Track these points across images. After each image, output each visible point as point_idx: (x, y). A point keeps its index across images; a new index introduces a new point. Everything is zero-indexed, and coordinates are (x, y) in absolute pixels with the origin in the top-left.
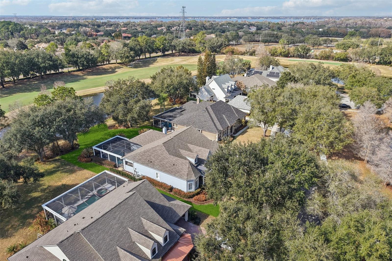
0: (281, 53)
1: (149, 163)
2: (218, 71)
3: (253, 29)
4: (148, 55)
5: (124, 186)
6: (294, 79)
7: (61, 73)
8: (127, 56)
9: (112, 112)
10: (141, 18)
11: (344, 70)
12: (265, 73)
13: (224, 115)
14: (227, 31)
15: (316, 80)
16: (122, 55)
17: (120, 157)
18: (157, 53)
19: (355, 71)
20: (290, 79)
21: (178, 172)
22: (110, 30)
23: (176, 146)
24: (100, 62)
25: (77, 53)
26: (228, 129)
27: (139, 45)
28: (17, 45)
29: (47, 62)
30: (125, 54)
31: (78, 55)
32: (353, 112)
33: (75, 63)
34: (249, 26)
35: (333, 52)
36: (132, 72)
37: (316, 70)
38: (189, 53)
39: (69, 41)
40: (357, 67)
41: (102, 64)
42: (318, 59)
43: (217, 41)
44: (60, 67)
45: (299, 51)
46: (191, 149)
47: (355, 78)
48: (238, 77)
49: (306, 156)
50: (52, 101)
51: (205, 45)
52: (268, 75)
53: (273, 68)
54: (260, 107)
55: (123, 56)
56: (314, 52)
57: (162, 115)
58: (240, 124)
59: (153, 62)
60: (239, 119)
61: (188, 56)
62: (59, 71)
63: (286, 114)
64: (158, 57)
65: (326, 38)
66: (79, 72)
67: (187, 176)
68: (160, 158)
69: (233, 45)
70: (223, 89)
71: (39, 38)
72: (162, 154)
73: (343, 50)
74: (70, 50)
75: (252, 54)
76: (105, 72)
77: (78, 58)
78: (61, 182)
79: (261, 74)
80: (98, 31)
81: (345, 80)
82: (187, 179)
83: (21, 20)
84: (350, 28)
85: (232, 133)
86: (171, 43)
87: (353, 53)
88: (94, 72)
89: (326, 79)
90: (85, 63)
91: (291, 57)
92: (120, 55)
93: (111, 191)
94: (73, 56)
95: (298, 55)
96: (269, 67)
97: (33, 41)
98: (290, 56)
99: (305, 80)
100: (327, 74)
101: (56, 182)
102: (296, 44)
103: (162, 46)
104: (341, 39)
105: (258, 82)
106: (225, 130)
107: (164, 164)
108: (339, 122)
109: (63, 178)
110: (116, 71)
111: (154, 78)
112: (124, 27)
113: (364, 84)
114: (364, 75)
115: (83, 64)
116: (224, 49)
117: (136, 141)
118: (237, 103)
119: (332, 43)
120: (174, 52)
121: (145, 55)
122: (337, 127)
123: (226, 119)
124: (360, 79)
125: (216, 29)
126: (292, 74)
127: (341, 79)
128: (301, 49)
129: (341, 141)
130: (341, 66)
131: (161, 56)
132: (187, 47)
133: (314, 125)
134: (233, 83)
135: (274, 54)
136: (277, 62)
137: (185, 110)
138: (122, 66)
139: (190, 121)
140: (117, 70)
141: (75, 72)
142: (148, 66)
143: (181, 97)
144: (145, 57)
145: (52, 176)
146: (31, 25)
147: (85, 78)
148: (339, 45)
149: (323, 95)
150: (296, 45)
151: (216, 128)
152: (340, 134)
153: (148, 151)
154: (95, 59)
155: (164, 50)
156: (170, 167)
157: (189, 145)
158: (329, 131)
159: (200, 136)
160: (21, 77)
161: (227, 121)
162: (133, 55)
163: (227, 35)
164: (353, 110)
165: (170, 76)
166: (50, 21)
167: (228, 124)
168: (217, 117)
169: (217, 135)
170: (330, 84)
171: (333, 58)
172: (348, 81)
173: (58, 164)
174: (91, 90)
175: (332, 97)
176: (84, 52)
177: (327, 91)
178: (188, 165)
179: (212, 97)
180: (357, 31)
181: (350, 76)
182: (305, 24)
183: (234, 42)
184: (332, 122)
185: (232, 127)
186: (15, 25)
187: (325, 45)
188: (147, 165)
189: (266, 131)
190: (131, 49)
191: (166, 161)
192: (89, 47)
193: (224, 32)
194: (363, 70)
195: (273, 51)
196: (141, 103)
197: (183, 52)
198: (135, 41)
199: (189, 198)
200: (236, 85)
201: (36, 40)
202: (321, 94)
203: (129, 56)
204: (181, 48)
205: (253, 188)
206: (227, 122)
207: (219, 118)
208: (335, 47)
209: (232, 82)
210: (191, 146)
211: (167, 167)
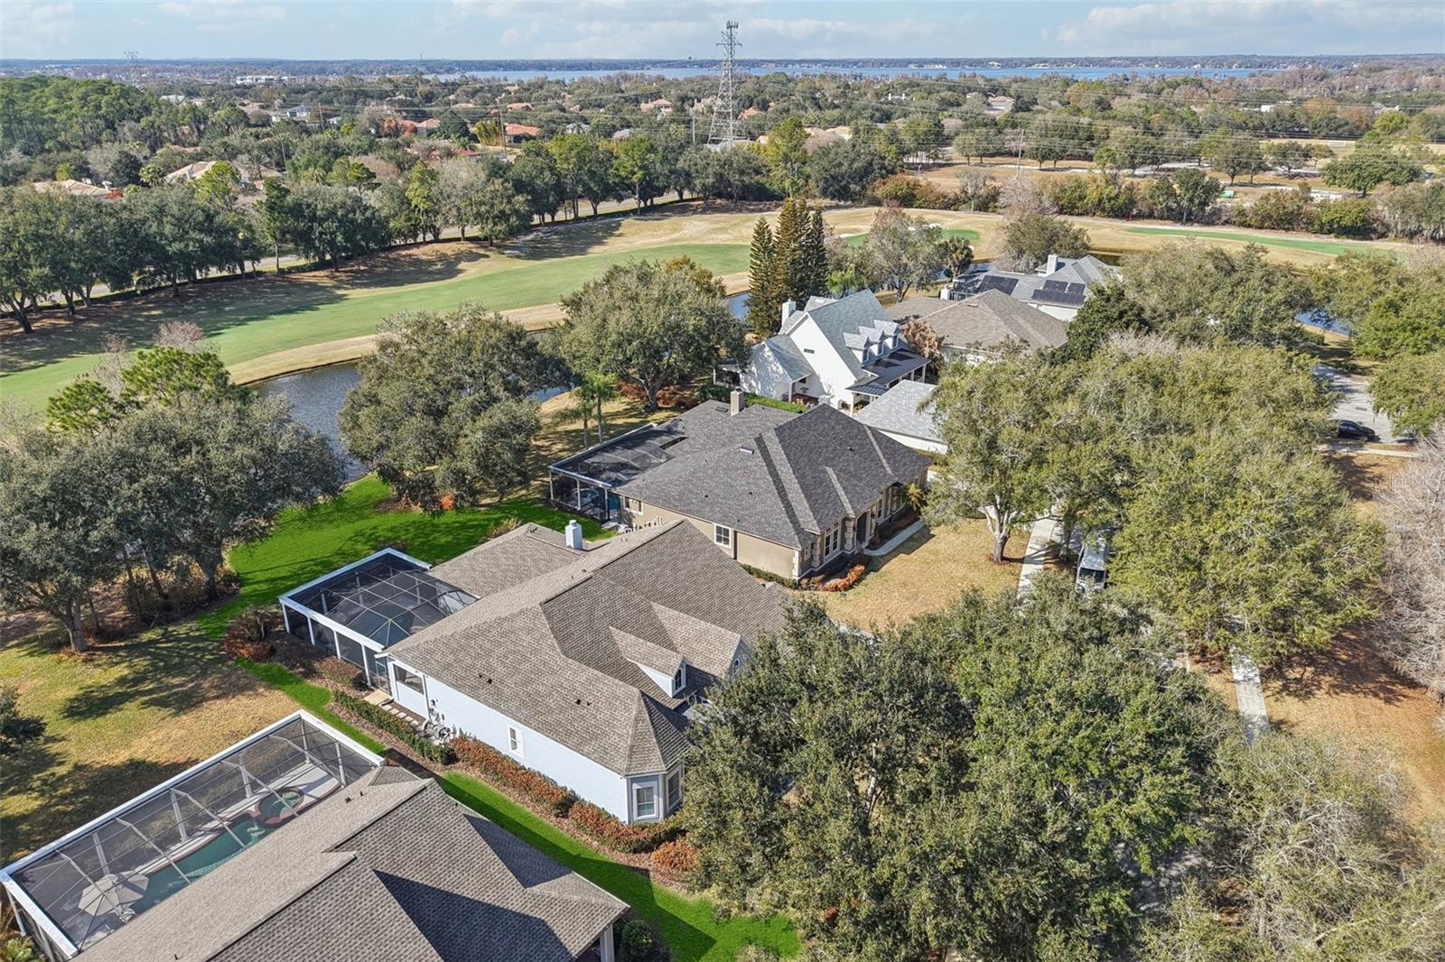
0: (1100, 200)
1: (482, 686)
2: (836, 276)
3: (1002, 107)
4: (585, 209)
5: (348, 800)
6: (1139, 315)
7: (249, 275)
8: (502, 212)
9: (381, 447)
10: (589, 66)
11: (1352, 279)
12: (1027, 284)
13: (830, 470)
14: (899, 113)
15: (1232, 319)
16: (483, 209)
17: (376, 646)
18: (620, 199)
19: (1400, 284)
20: (1121, 314)
21: (594, 737)
22: (467, 112)
23: (598, 613)
24: (400, 234)
25: (310, 201)
26: (844, 529)
27: (552, 169)
28: (114, 169)
29: (194, 235)
30: (492, 205)
31: (315, 209)
32: (1387, 457)
33: (303, 240)
34: (987, 96)
35: (1312, 199)
36: (517, 272)
37: (1236, 276)
38: (743, 198)
39: (304, 152)
40: (1409, 267)
41: (411, 241)
42: (1249, 226)
43: (853, 156)
44: (247, 252)
45: (1170, 193)
46: (667, 625)
47: (1397, 312)
48: (916, 301)
49: (1144, 711)
50: (120, 407)
51: (807, 169)
52: (1037, 295)
53: (1059, 266)
54: (975, 445)
55: (488, 212)
56: (1234, 197)
57: (589, 461)
58: (902, 505)
59: (605, 237)
60: (897, 484)
61: (740, 211)
62: (242, 268)
63: (1084, 477)
64: (625, 214)
65: (1284, 141)
66: (322, 273)
67: (630, 756)
68: (525, 667)
69: (913, 167)
70: (846, 354)
71: (204, 141)
72: (535, 652)
73: (1352, 191)
74: (287, 191)
75: (987, 203)
76: (420, 272)
77: (313, 218)
78: (128, 746)
79: (1009, 291)
80: (421, 116)
81: (1356, 319)
82: (628, 769)
83: (167, 74)
84: (1385, 102)
85: (865, 544)
86: (677, 160)
87: (1392, 204)
88: (379, 275)
89: (1272, 316)
90: (340, 238)
91: (1140, 216)
92: (475, 210)
93: (319, 800)
94: (297, 210)
95: (1169, 209)
96: (1046, 261)
97: (179, 154)
98: (1135, 212)
99: (1185, 322)
100: (1281, 296)
101: (109, 748)
102: (1165, 166)
103: (640, 174)
104: (1347, 146)
105: (993, 323)
106: (831, 533)
107: (538, 693)
108: (1321, 519)
109: (139, 730)
110: (461, 271)
111: (575, 304)
112: (520, 100)
113: (1435, 339)
114: (1434, 300)
115: (332, 243)
116: (876, 183)
117: (457, 574)
118: (897, 413)
119: (1311, 162)
120: (687, 195)
121: (575, 208)
122: (1309, 544)
123: (838, 486)
124: (1420, 316)
125: (857, 104)
126: (1131, 295)
127: (1340, 315)
128: (1180, 187)
129: (1328, 605)
130: (1340, 260)
131: (634, 212)
132: (735, 178)
133: (1205, 529)
134: (890, 328)
135: (1074, 207)
136: (1076, 238)
137: (682, 439)
138: (482, 251)
139: (691, 492)
140: (462, 265)
141: (304, 271)
142: (583, 251)
143: (684, 381)
144: (572, 216)
145: (100, 721)
146: (191, 94)
147: (341, 298)
148: (1336, 170)
149: (1257, 388)
150: (1163, 170)
151: (795, 522)
152: (1320, 572)
153: (483, 631)
154: (377, 222)
155: (649, 189)
156: (562, 710)
157: (657, 607)
158: (1271, 559)
159: (716, 563)
160: (101, 290)
161: (841, 492)
162: (523, 209)
163: (895, 133)
164: (1385, 448)
165: (635, 298)
166: (263, 77)
167: (848, 506)
168: (801, 479)
169: (797, 554)
170: (1292, 339)
171: (1310, 223)
172: (1367, 325)
173: (142, 663)
174: (346, 346)
175: (1297, 397)
176: (338, 199)
177: (1273, 373)
178: (635, 706)
179: (803, 381)
180: (1412, 113)
181: (1375, 303)
182: (1206, 85)
183: (921, 158)
184: (1285, 521)
185: (862, 521)
186: (125, 93)
187: (1281, 170)
188: (473, 693)
189: (1005, 539)
190: (520, 186)
191: (549, 680)
192: (358, 178)
193: (887, 117)
194: (1434, 278)
195: (1069, 192)
196: (497, 415)
197: (720, 196)
198: (538, 154)
199: (635, 851)
200: (901, 336)
201: (190, 150)
202: (1246, 385)
203: (508, 212)
204: (711, 180)
205: (883, 871)
206: (844, 498)
207: (809, 480)
208: (1320, 179)
209: (885, 323)
210: (665, 614)
211: (551, 711)
